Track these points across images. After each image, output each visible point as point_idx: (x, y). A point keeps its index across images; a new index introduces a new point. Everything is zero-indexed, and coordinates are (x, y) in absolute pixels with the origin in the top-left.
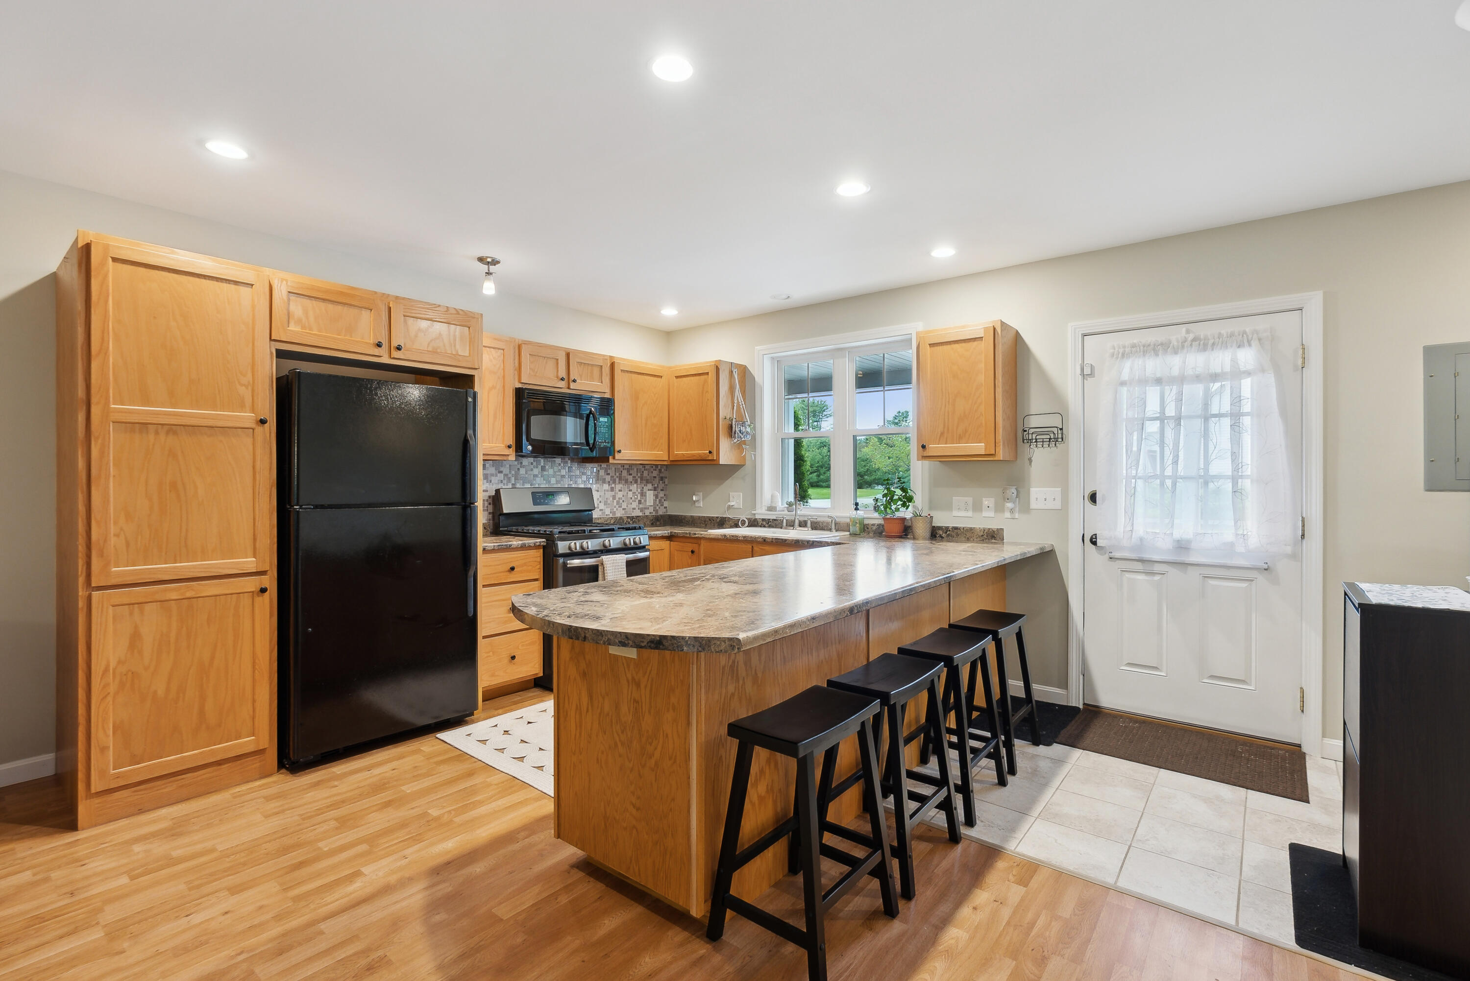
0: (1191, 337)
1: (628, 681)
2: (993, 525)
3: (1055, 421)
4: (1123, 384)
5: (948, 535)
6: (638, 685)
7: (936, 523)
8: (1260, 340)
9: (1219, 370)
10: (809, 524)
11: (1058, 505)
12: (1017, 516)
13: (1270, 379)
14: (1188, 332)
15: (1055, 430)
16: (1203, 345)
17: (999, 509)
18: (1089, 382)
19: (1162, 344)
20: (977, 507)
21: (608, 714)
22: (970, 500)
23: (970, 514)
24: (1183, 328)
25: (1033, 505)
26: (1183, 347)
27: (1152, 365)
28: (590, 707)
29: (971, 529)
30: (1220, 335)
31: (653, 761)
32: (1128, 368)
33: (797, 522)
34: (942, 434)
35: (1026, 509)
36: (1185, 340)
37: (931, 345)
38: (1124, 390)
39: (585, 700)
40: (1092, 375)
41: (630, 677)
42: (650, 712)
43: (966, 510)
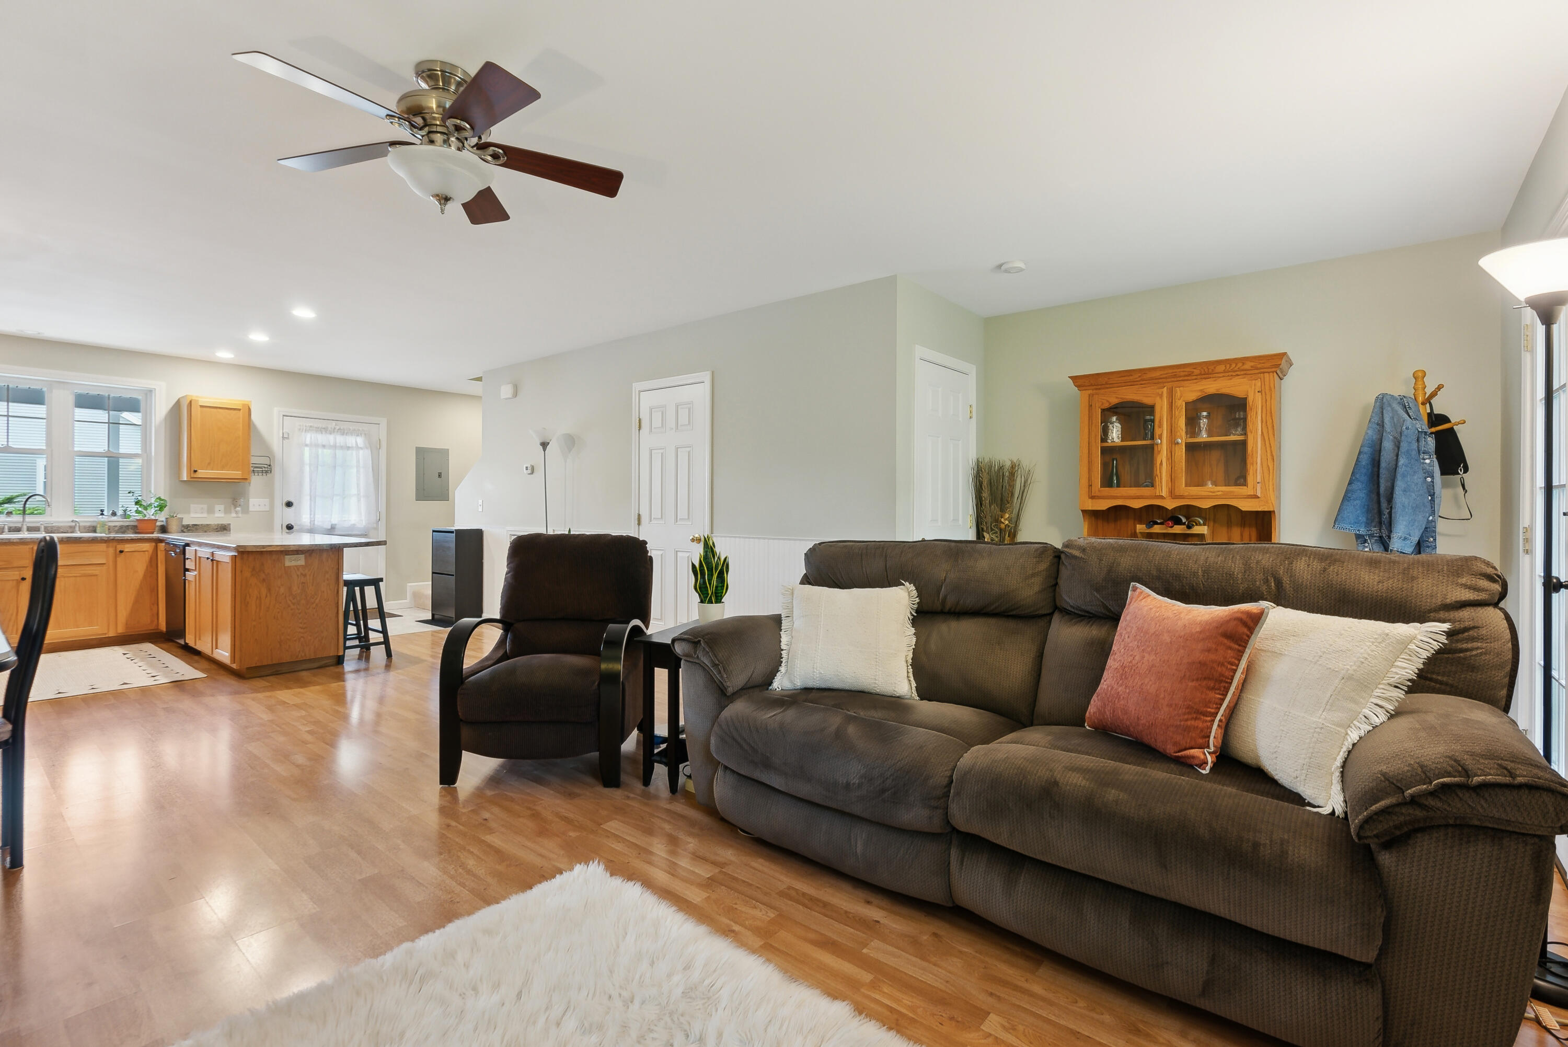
0: (338, 428)
1: (298, 576)
2: (225, 522)
3: (265, 461)
4: (307, 445)
5: (189, 530)
6: (305, 575)
7: (185, 522)
8: (365, 434)
9: (350, 446)
10: (42, 529)
11: (267, 509)
12: (240, 515)
13: (368, 452)
14: (336, 425)
15: (266, 466)
16: (343, 432)
17: (227, 511)
18: (286, 441)
19: (324, 428)
20: (211, 511)
21: (283, 594)
22: (205, 506)
23: (205, 515)
24: (334, 423)
25: (251, 509)
26: (334, 432)
27: (321, 438)
28: (268, 594)
29: (208, 525)
30: (350, 429)
31: (314, 605)
32: (309, 437)
33: (25, 528)
34: (209, 464)
35: (246, 510)
36: (335, 429)
37: (201, 406)
38: (307, 450)
39: (264, 591)
40: (288, 438)
41: (299, 573)
42: (312, 585)
43: (202, 513)
